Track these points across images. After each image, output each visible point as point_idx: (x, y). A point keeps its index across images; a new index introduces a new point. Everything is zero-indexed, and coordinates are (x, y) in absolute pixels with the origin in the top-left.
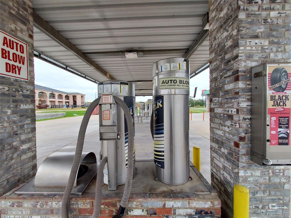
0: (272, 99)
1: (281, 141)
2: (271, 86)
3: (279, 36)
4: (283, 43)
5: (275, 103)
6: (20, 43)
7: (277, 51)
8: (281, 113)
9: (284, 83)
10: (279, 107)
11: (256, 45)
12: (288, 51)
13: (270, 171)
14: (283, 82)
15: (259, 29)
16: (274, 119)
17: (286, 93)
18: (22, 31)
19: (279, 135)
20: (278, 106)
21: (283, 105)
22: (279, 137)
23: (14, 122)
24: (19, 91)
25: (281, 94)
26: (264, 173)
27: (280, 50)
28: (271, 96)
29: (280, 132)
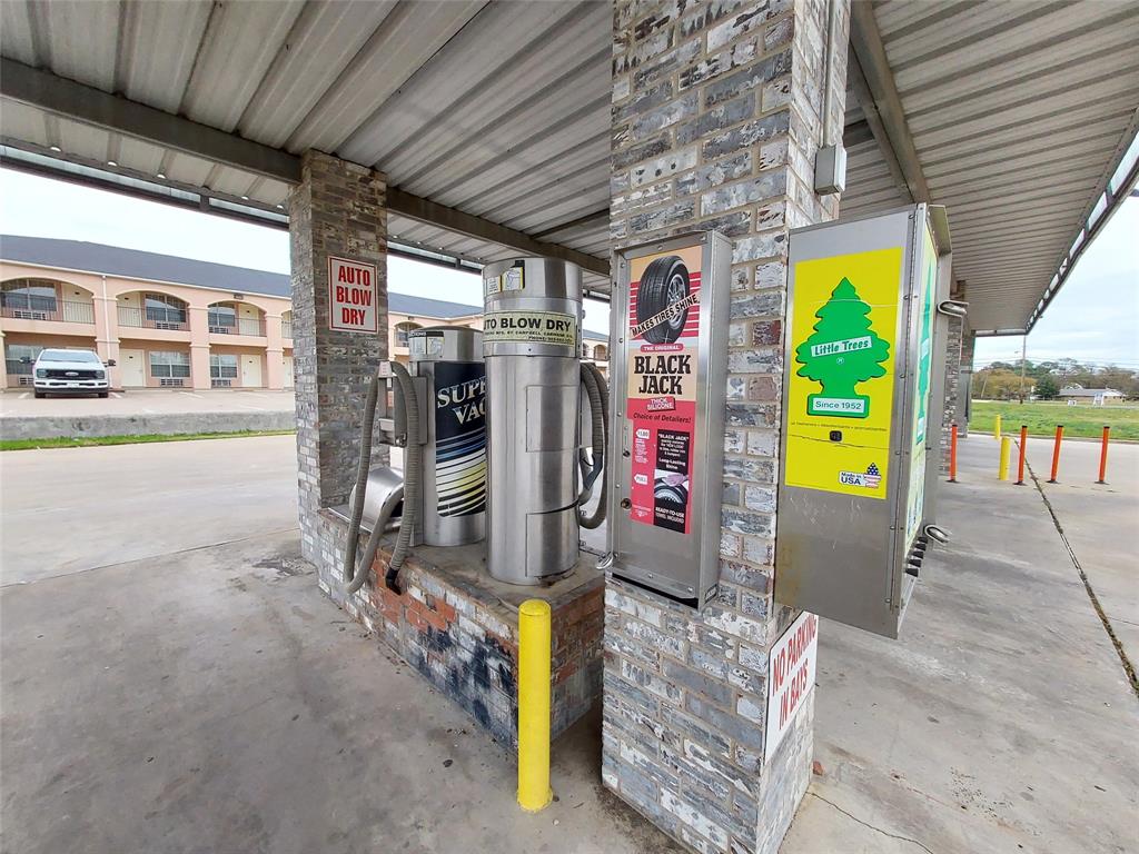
0: (640, 368)
1: (662, 512)
2: (636, 326)
3: (736, 115)
4: (753, 140)
5: (649, 380)
6: (363, 268)
7: (728, 180)
8: (665, 418)
9: (675, 310)
10: (660, 395)
11: (659, 177)
12: (771, 166)
13: (691, 627)
14: (674, 307)
15: (669, 114)
16: (644, 434)
17: (681, 347)
18: (367, 245)
19: (656, 490)
20: (656, 392)
21: (673, 389)
22: (656, 499)
23: (354, 406)
24: (361, 354)
25: (667, 351)
26: (671, 624)
27: (738, 170)
28: (637, 358)
29: (660, 480)
